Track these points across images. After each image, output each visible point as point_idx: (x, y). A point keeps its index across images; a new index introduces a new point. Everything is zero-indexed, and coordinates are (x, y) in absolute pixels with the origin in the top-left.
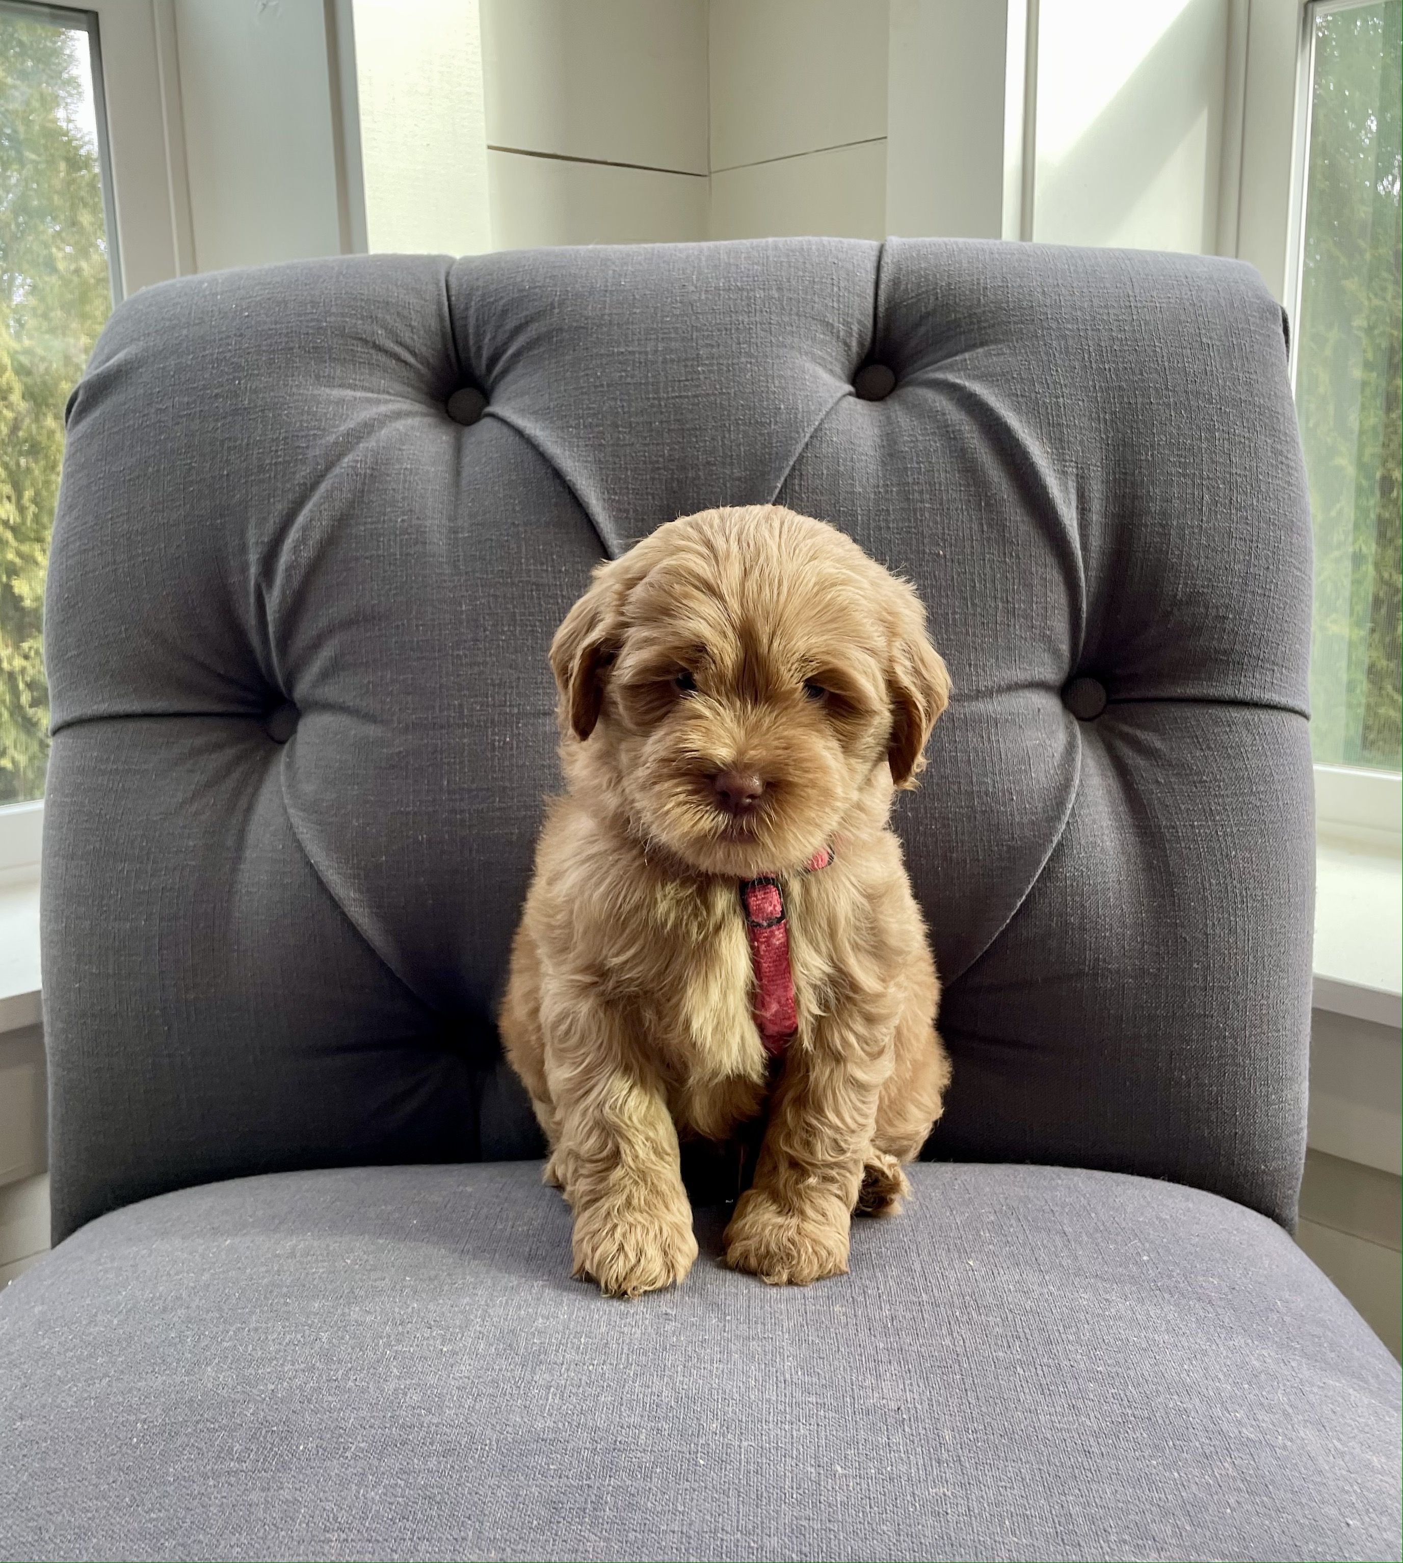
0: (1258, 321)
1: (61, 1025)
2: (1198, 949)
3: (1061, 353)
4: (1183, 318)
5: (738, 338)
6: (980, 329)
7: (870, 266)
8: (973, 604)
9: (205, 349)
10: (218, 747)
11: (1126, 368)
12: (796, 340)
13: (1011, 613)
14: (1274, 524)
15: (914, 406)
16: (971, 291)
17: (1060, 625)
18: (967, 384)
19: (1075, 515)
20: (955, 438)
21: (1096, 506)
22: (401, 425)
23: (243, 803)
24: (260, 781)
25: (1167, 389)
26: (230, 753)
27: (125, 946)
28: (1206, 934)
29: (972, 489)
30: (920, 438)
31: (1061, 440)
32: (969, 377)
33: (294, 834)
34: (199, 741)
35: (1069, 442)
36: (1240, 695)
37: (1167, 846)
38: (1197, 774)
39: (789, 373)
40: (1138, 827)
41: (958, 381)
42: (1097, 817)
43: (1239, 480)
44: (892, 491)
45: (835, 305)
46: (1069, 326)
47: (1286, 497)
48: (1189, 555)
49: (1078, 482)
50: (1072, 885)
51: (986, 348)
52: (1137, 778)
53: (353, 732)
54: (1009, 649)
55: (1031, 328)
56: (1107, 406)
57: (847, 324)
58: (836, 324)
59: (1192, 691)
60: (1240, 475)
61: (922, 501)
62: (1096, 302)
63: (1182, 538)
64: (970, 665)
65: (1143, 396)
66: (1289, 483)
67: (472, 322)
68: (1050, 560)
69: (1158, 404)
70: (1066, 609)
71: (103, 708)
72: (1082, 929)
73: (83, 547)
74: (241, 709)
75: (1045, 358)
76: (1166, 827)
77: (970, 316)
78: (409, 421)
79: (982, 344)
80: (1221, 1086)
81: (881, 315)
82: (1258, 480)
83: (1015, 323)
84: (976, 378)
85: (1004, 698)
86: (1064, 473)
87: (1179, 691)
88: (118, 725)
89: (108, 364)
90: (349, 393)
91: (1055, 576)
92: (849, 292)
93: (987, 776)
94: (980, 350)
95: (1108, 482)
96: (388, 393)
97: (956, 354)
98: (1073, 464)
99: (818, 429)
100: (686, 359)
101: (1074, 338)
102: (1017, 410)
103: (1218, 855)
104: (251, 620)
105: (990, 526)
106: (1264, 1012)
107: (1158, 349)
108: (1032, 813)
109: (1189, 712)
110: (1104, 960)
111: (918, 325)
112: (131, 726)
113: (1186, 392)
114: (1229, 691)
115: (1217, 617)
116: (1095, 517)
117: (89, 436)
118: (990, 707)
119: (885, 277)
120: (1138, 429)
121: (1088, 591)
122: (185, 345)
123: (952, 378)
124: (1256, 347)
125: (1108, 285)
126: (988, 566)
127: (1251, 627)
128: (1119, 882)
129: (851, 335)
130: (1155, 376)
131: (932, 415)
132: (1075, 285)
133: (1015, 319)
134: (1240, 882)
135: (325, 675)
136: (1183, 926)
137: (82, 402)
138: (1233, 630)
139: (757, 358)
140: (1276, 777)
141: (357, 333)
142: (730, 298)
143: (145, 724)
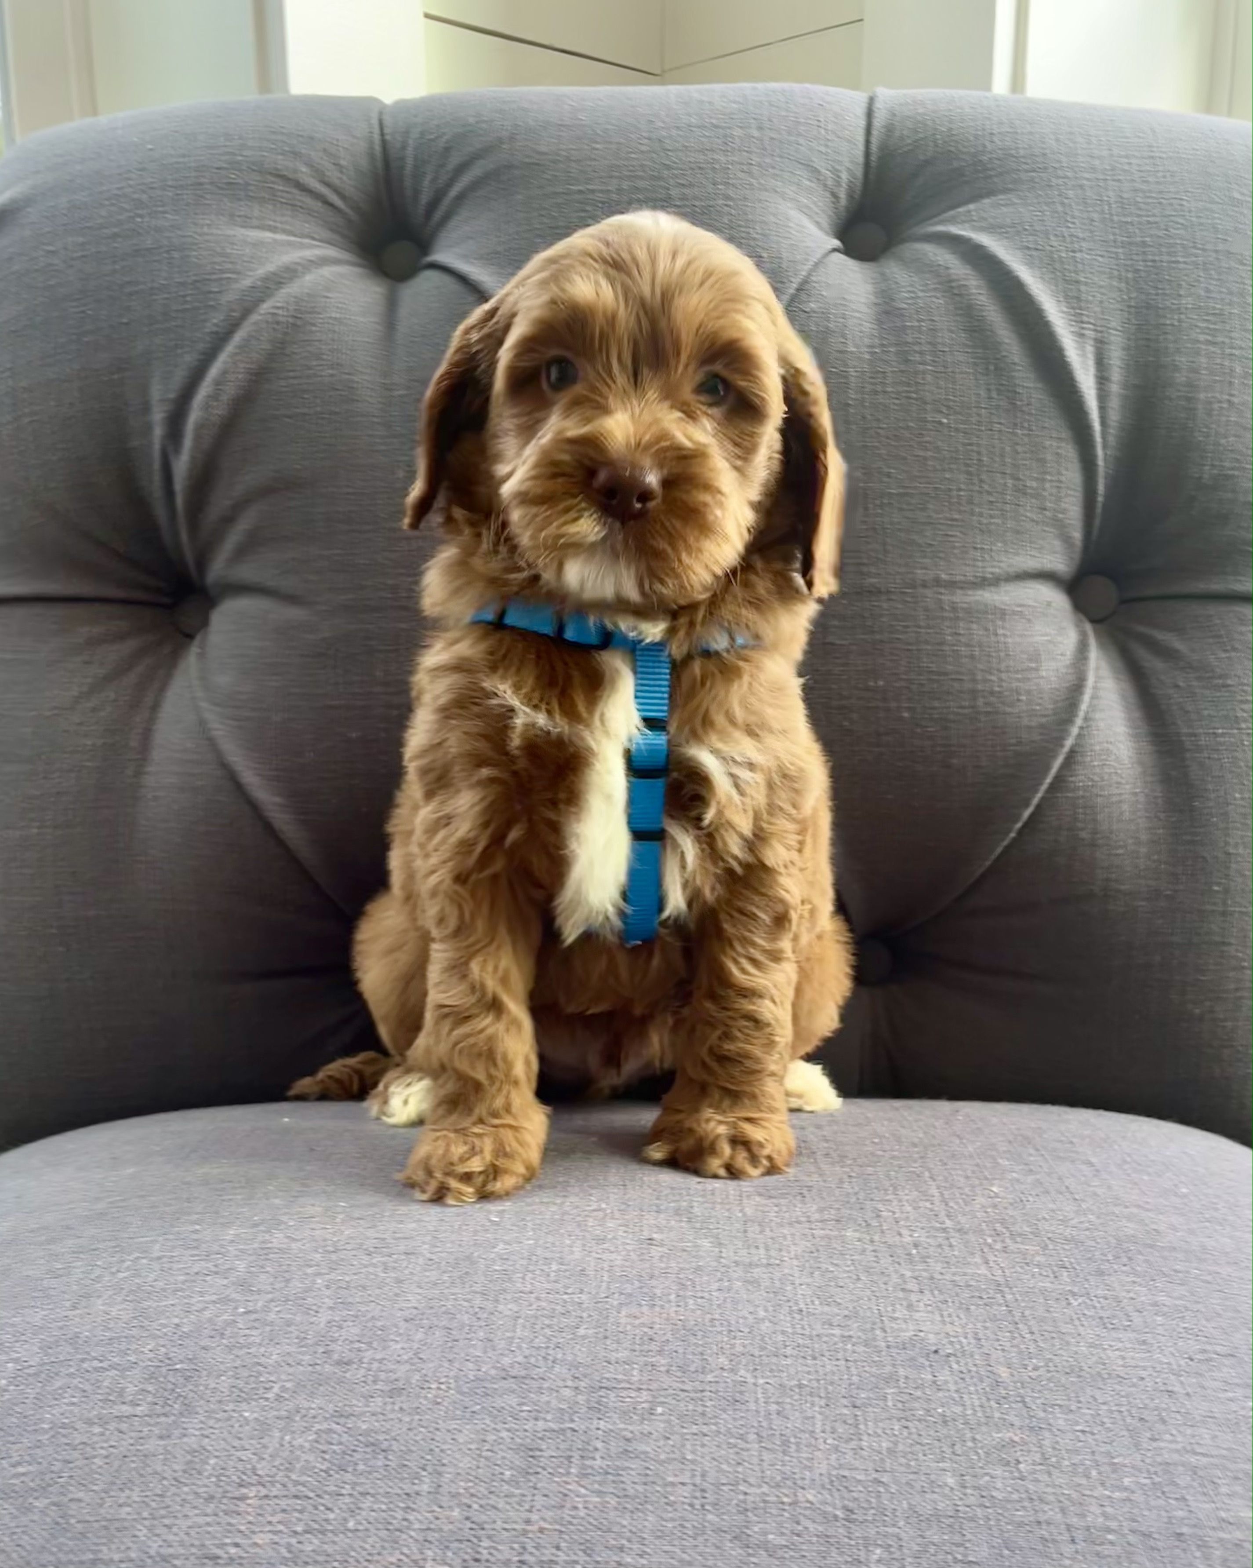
2: (1219, 870)
3: (1077, 203)
4: (1211, 170)
5: (714, 179)
6: (987, 177)
9: (101, 184)
10: (119, 637)
11: (1149, 222)
13: (1021, 491)
15: (912, 261)
17: (1073, 509)
18: (972, 235)
19: (1093, 384)
20: (960, 294)
21: (1116, 375)
22: (327, 271)
23: (149, 699)
24: (169, 676)
25: (1195, 247)
26: (131, 644)
27: (15, 859)
28: (1228, 853)
29: (980, 350)
30: (920, 294)
31: (1078, 299)
32: (975, 229)
33: (208, 731)
34: (97, 630)
35: (1087, 301)
37: (1188, 756)
38: (1220, 677)
40: (1155, 734)
41: (963, 233)
42: (1111, 722)
44: (889, 352)
45: (824, 150)
46: (1086, 175)
48: (1217, 432)
49: (1096, 347)
50: (1084, 797)
51: (993, 198)
52: (1154, 683)
53: (275, 616)
54: (1019, 532)
55: (1045, 176)
56: (1130, 263)
57: (836, 172)
58: (823, 171)
59: (1217, 586)
61: (923, 363)
62: (1115, 151)
63: (1209, 413)
64: (976, 549)
65: (1168, 254)
67: (410, 162)
68: (1065, 433)
69: (1186, 263)
70: (1080, 489)
72: (1093, 845)
75: (1061, 209)
76: (1186, 734)
78: (337, 269)
79: (989, 195)
83: (1027, 171)
84: (982, 229)
85: (1012, 587)
86: (1082, 335)
87: (1201, 586)
90: (268, 235)
91: (1070, 451)
92: (837, 136)
93: (991, 674)
94: (986, 201)
96: (313, 239)
97: (958, 206)
98: (1091, 327)
99: (805, 282)
101: (1091, 187)
102: (1030, 264)
104: (156, 492)
105: (999, 392)
107: (1186, 203)
108: (1042, 716)
109: (1212, 609)
110: (1117, 880)
111: (916, 175)
112: (19, 610)
113: (1216, 251)
116: (1115, 388)
118: (996, 597)
119: (878, 123)
120: (1164, 290)
121: (1105, 471)
122: (78, 181)
123: (955, 230)
125: (1127, 134)
128: (1135, 794)
129: (840, 185)
130: (1182, 232)
131: (934, 270)
132: (1091, 132)
133: (1026, 167)
135: (241, 553)
136: (1203, 844)
141: (277, 169)
142: (703, 136)
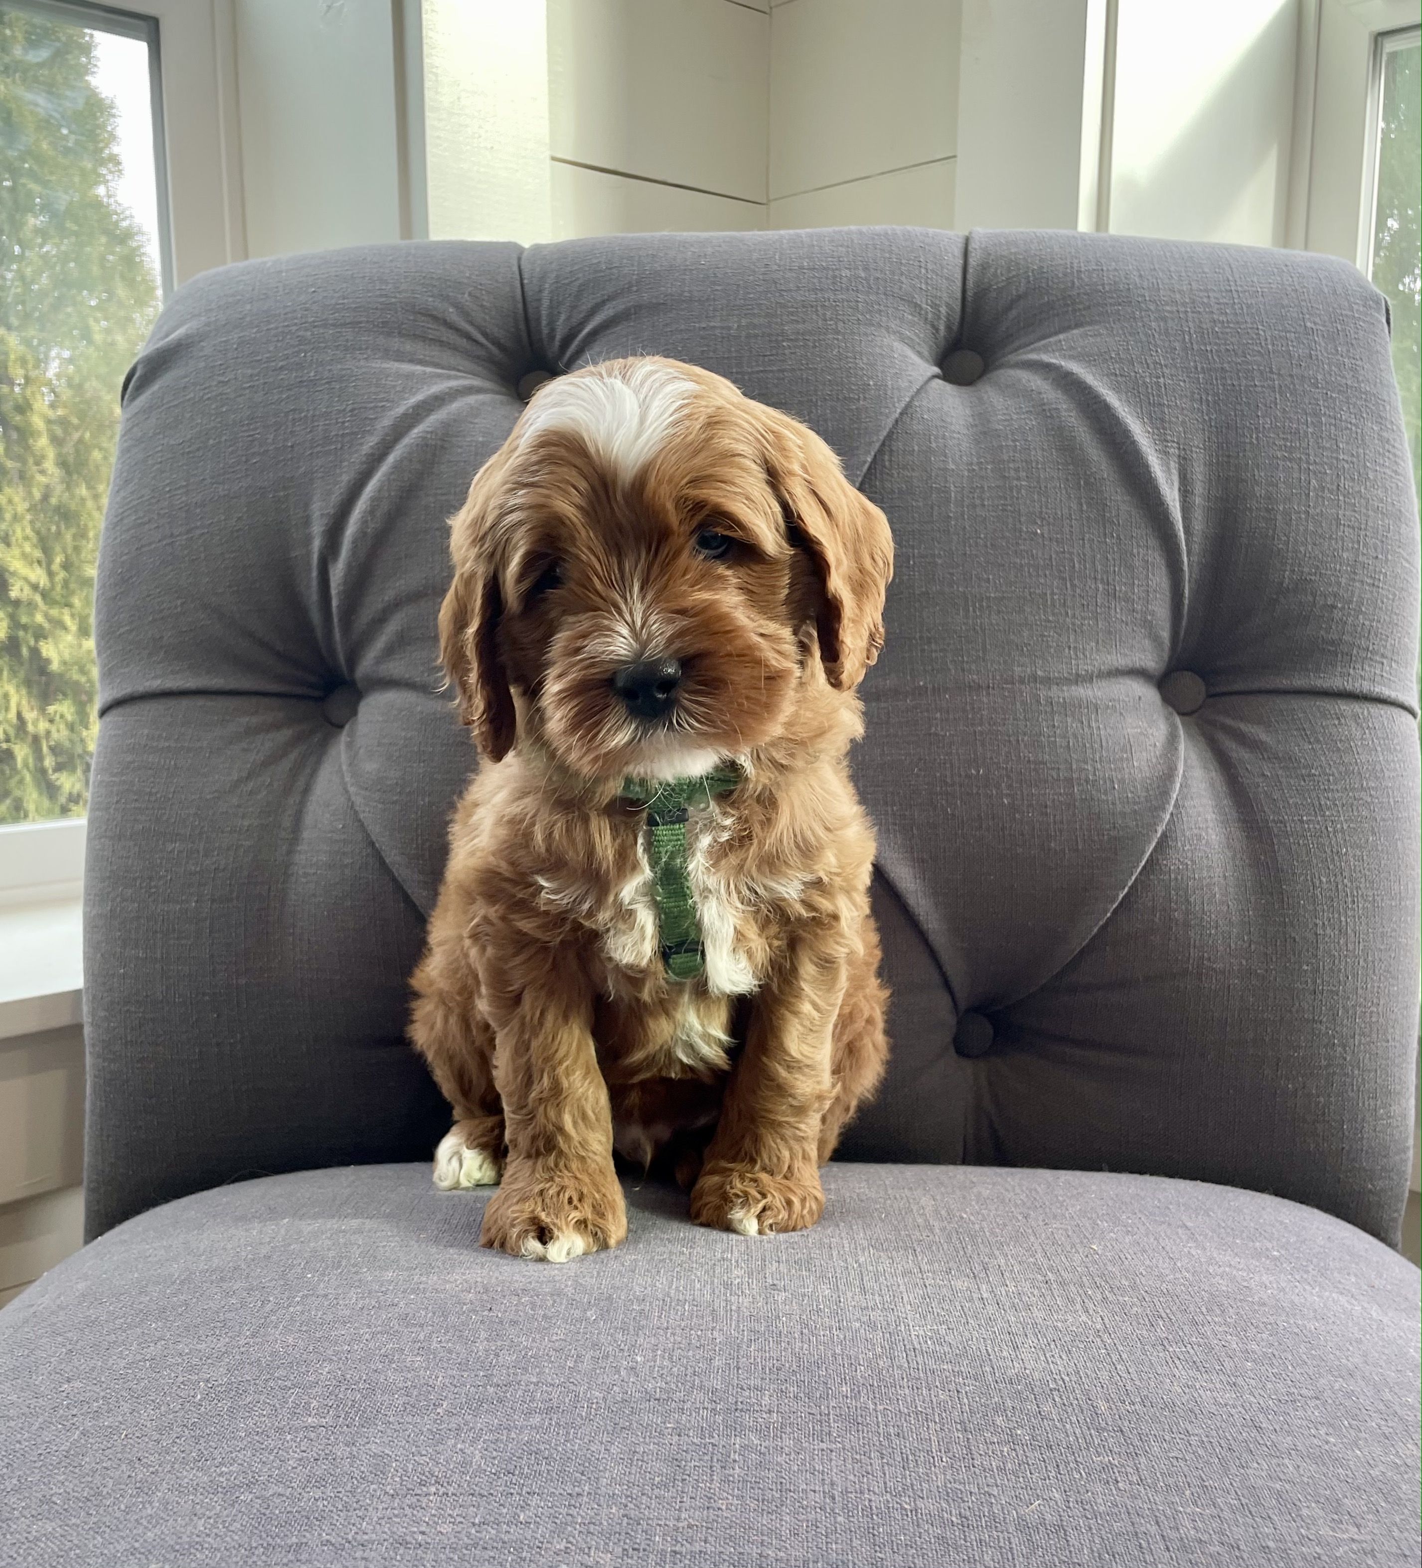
0: (1361, 309)
1: (102, 1014)
2: (1308, 951)
3: (1160, 334)
4: (1285, 302)
5: (824, 314)
6: (1074, 311)
7: (958, 252)
8: (1073, 586)
9: (269, 322)
10: (276, 726)
11: (1228, 350)
12: (884, 319)
13: (1112, 595)
14: (1382, 513)
15: (1007, 386)
16: (1065, 275)
17: (1161, 611)
18: (1063, 363)
19: (1177, 497)
20: (1052, 417)
21: (1199, 488)
22: (472, 399)
23: (301, 783)
24: (318, 763)
25: (1271, 372)
26: (286, 734)
27: (174, 930)
28: (1316, 934)
29: (1071, 467)
30: (1015, 417)
31: (1162, 420)
32: (1064, 357)
33: (356, 812)
34: (255, 720)
35: (1170, 422)
36: (1349, 687)
37: (1275, 841)
38: (1304, 767)
39: (878, 350)
40: (1245, 821)
41: (1053, 361)
42: (1201, 809)
43: (1346, 466)
44: (986, 469)
45: (924, 287)
46: (1168, 308)
47: (1394, 485)
48: (1296, 540)
49: (1180, 464)
50: (1176, 879)
51: (1082, 330)
52: (1242, 772)
53: (419, 708)
54: (1110, 633)
55: (1129, 310)
56: (1209, 387)
57: (935, 306)
58: (924, 306)
59: (1299, 682)
60: (1347, 462)
61: (1018, 479)
62: (1195, 286)
63: (1288, 523)
64: (1069, 647)
65: (1246, 378)
66: (1396, 472)
67: (545, 303)
68: (1153, 542)
69: (1263, 386)
70: (1168, 594)
71: (156, 684)
72: (1187, 925)
73: (139, 521)
74: (299, 690)
75: (1144, 339)
76: (1274, 821)
77: (1064, 298)
78: (481, 397)
79: (1077, 326)
80: (1329, 1096)
81: (970, 299)
82: (1365, 466)
83: (1112, 304)
84: (1072, 357)
85: (1104, 683)
86: (1167, 453)
87: (1284, 683)
88: (171, 702)
89: (167, 340)
90: (419, 368)
91: (1157, 558)
92: (937, 275)
93: (1087, 763)
94: (1075, 332)
95: (1211, 464)
96: (459, 370)
97: (1050, 336)
98: (1175, 445)
99: (908, 406)
100: (770, 335)
101: (1173, 319)
102: (1117, 389)
103: (1329, 851)
104: (313, 596)
105: (1089, 505)
106: (1374, 1019)
107: (1261, 332)
108: (1135, 803)
109: (1297, 704)
110: (1209, 959)
111: (1009, 308)
112: (185, 702)
113: (1291, 376)
114: (1337, 683)
115: (1325, 605)
116: (1199, 500)
117: (147, 411)
118: (1090, 693)
119: (972, 262)
120: (1242, 411)
121: (1190, 576)
122: (248, 319)
123: (1046, 358)
124: (1361, 333)
125: (1207, 270)
126: (1087, 546)
127: (1361, 617)
128: (1225, 877)
129: (939, 318)
130: (1258, 358)
131: (1028, 394)
132: (1172, 269)
133: (1111, 301)
134: (1351, 881)
135: (389, 652)
136: (1292, 925)
137: (140, 377)
138: (1341, 620)
139: (844, 334)
140: (1387, 773)
141: (428, 310)
142: (814, 277)
143: (200, 702)
